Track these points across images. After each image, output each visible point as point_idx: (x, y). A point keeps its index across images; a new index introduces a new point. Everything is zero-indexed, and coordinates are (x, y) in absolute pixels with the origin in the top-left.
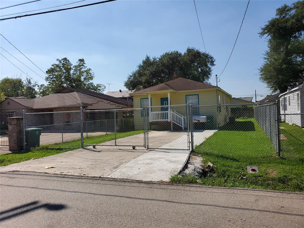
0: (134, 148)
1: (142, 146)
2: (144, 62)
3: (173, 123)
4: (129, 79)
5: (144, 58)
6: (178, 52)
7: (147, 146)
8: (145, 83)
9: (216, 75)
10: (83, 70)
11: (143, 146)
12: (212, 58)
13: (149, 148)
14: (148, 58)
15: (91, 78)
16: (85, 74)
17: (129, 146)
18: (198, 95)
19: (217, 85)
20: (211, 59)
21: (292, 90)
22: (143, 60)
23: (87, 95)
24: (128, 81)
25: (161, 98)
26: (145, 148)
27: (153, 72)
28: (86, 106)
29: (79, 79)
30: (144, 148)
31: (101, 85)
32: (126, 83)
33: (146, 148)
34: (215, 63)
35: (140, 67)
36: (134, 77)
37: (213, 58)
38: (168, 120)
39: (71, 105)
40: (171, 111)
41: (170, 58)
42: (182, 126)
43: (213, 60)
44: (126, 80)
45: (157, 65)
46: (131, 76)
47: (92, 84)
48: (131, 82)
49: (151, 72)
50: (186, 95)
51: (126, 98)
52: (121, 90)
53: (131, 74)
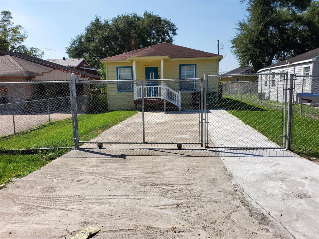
0: (180, 147)
1: (196, 144)
2: (92, 24)
3: (166, 101)
4: (73, 44)
5: (93, 20)
6: (136, 15)
7: (206, 143)
8: (93, 50)
9: (218, 41)
10: (8, 27)
11: (198, 144)
12: (173, 25)
13: (208, 147)
14: (97, 20)
15: (22, 39)
16: (11, 33)
17: (171, 143)
18: (195, 65)
19: (218, 53)
20: (173, 27)
21: (293, 64)
22: (91, 21)
23: (26, 61)
24: (71, 47)
25: (146, 68)
26: (202, 146)
27: (105, 37)
28: (33, 76)
29: (4, 39)
30: (198, 147)
31: (37, 50)
32: (69, 50)
33: (204, 147)
34: (177, 32)
35: (88, 30)
36: (79, 42)
37: (175, 26)
38: (160, 97)
39: (8, 74)
40: (165, 86)
41: (127, 22)
42: (178, 106)
43: (175, 29)
44: (69, 45)
45: (111, 29)
46: (75, 41)
47: (24, 47)
48: (76, 49)
49: (103, 37)
50: (180, 65)
51: (73, 67)
52: (65, 58)
53: (76, 39)
